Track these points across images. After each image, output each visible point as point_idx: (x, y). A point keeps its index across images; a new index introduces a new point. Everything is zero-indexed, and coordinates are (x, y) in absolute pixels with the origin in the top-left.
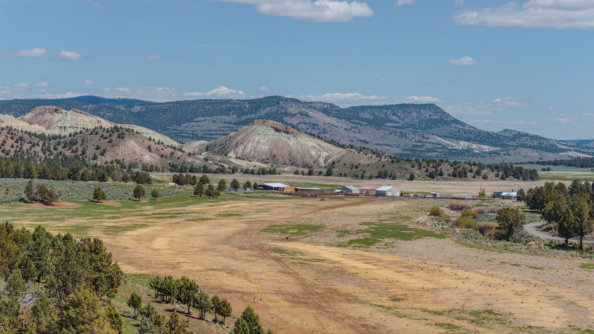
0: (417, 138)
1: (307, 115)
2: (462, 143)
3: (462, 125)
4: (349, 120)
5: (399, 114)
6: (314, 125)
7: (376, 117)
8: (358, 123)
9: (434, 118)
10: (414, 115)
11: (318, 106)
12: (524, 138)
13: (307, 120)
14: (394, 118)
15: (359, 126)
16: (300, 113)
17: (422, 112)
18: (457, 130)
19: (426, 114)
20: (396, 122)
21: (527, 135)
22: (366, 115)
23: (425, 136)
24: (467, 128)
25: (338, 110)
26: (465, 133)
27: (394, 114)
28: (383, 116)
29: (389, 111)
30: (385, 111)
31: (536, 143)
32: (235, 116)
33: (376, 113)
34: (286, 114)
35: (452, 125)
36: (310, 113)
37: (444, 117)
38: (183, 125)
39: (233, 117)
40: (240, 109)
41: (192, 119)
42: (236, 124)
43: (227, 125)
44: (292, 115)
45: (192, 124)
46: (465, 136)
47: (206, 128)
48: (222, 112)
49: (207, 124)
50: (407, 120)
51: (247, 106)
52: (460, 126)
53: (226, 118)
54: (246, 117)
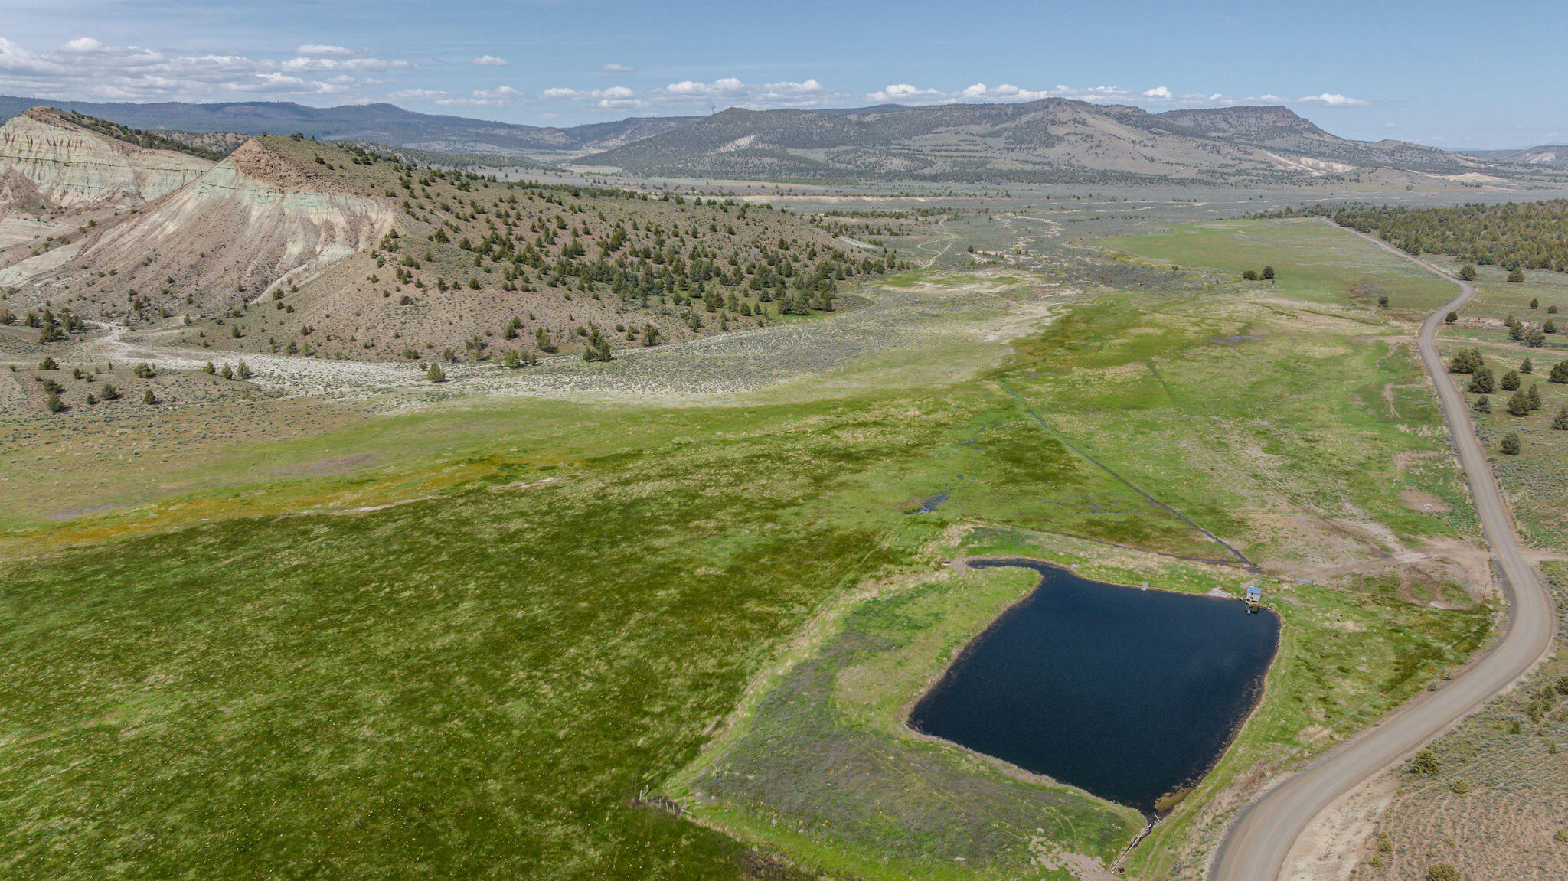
0: (1236, 153)
1: (1084, 123)
2: (1304, 160)
3: (1319, 135)
4: (1148, 128)
5: (1231, 121)
6: (1087, 136)
7: (1198, 125)
8: (1157, 133)
9: (1280, 124)
10: (1253, 121)
11: (1114, 111)
12: (1409, 152)
13: (1081, 129)
14: (1224, 126)
15: (1157, 136)
16: (1075, 121)
17: (1264, 117)
18: (1308, 141)
19: (1269, 119)
20: (1225, 131)
21: (1416, 148)
22: (1186, 122)
23: (1249, 150)
24: (1326, 138)
25: (1144, 115)
26: (1319, 145)
27: (1225, 120)
28: (1208, 122)
29: (1219, 116)
30: (1212, 117)
31: (1425, 159)
32: (989, 125)
33: (1200, 119)
34: (1053, 122)
35: (1306, 134)
36: (1090, 120)
37: (1294, 124)
38: (914, 138)
39: (986, 127)
40: (999, 115)
41: (929, 131)
42: (983, 136)
43: (971, 138)
44: (1062, 123)
45: (927, 136)
46: (1318, 149)
47: (940, 142)
48: (976, 120)
49: (947, 136)
50: (1241, 128)
51: (1010, 112)
52: (1315, 136)
53: (975, 128)
54: (1001, 126)
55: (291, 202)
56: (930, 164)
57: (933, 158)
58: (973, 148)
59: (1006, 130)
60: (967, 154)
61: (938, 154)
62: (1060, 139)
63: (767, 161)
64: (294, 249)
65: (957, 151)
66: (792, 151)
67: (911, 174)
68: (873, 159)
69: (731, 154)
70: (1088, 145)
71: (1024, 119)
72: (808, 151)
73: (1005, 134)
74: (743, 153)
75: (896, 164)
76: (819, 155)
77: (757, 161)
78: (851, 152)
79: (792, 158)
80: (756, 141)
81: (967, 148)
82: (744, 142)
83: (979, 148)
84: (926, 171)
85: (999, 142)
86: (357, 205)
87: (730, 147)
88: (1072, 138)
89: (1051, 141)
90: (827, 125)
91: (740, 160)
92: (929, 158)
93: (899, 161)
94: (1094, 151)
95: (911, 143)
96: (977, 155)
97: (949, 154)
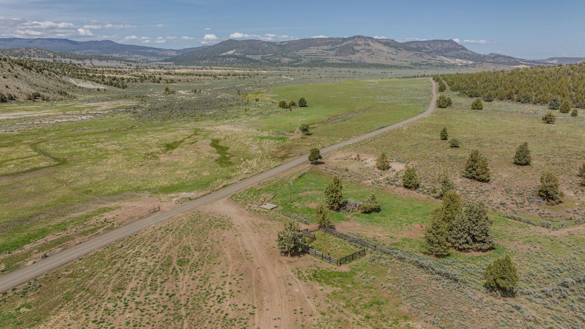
0: (429, 57)
1: (369, 45)
2: (457, 60)
3: (466, 51)
4: (396, 47)
5: (431, 45)
6: (369, 50)
7: (418, 47)
9: (450, 47)
10: (440, 45)
11: (383, 41)
12: (500, 58)
13: (367, 47)
14: (428, 47)
15: (399, 51)
16: (365, 44)
17: (444, 44)
18: (461, 53)
19: (446, 45)
20: (428, 49)
21: (505, 56)
22: (414, 46)
23: (434, 56)
24: (468, 52)
25: (396, 43)
26: (465, 55)
27: (429, 45)
28: (422, 46)
29: (426, 44)
30: (424, 44)
31: (506, 60)
33: (419, 45)
34: (356, 45)
35: (460, 51)
36: (371, 44)
37: (456, 47)
38: (299, 51)
39: (330, 47)
40: (336, 42)
41: (306, 48)
42: (328, 50)
43: (323, 51)
44: (360, 45)
45: (305, 50)
46: (464, 56)
47: (310, 53)
48: (325, 44)
49: (313, 50)
50: (435, 48)
51: (340, 41)
52: (464, 51)
53: (325, 47)
54: (335, 46)
56: (301, 61)
57: (303, 59)
58: (322, 55)
59: (337, 48)
60: (318, 57)
61: (307, 57)
62: (358, 51)
65: (314, 56)
66: (248, 56)
68: (277, 59)
70: (369, 54)
71: (345, 43)
72: (254, 56)
73: (336, 49)
75: (286, 60)
76: (258, 57)
77: (228, 59)
78: (270, 56)
79: (246, 58)
80: (235, 52)
81: (319, 55)
82: (231, 52)
83: (324, 55)
84: (297, 63)
85: (334, 52)
88: (363, 51)
89: (354, 52)
90: (266, 46)
93: (288, 59)
94: (371, 56)
95: (298, 53)
96: (322, 57)
97: (310, 57)
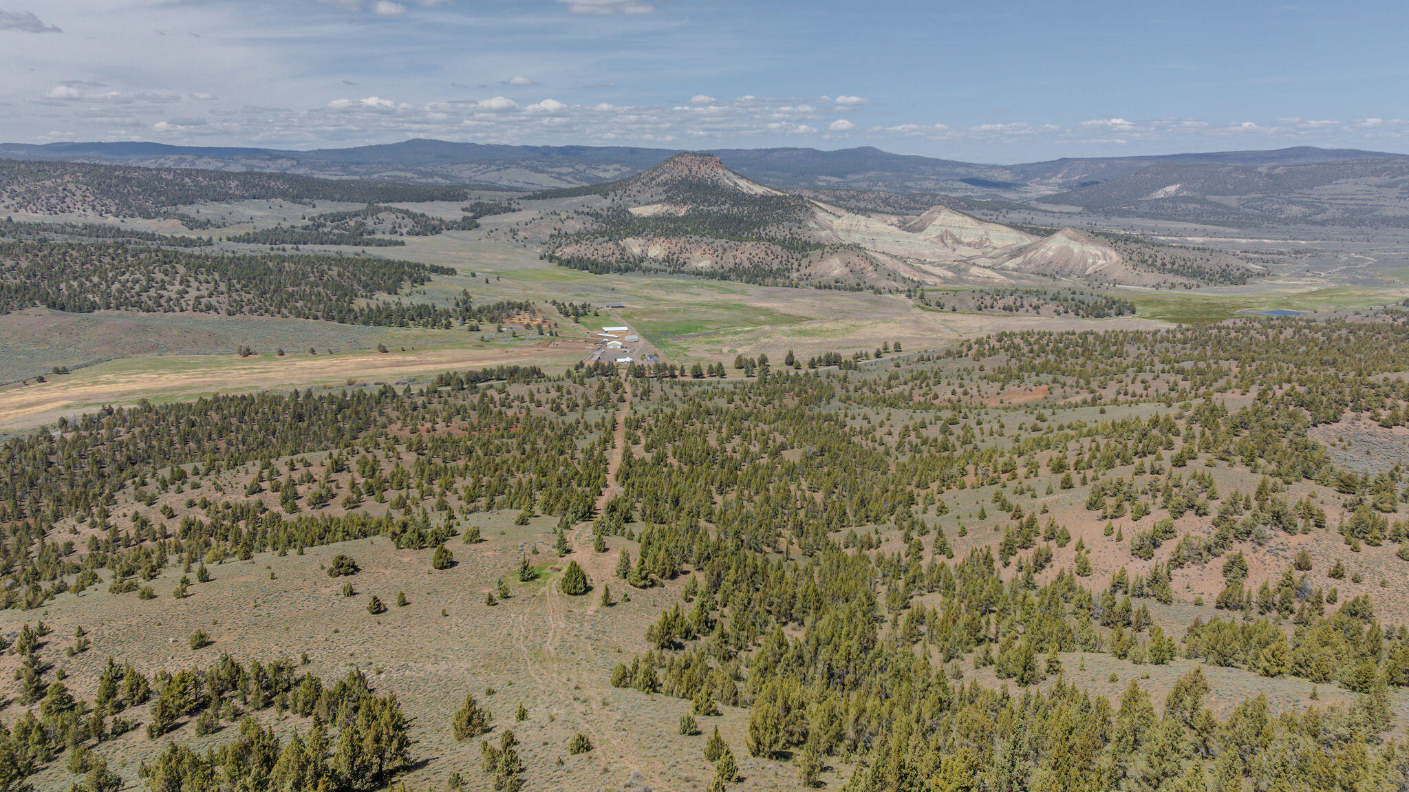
32: (1389, 178)
38: (1315, 188)
39: (1385, 178)
40: (1399, 169)
41: (1330, 182)
42: (1380, 186)
43: (1368, 188)
45: (1326, 187)
47: (1338, 192)
48: (1374, 174)
49: (1346, 187)
53: (1374, 180)
54: (1399, 178)
55: (1086, 248)
56: (1324, 210)
57: (1328, 206)
58: (1366, 197)
59: (1402, 182)
60: (1360, 202)
61: (1334, 202)
63: (1192, 206)
64: (1090, 261)
65: (1351, 199)
66: (1210, 198)
67: (1305, 220)
68: (1275, 207)
69: (1163, 200)
72: (1224, 198)
73: (1401, 185)
74: (1173, 199)
75: (1295, 210)
76: (1232, 201)
77: (1184, 206)
78: (1259, 199)
79: (1211, 203)
80: (1181, 188)
81: (1362, 197)
82: (1171, 189)
83: (1372, 197)
84: (1319, 217)
85: (1394, 192)
86: (1104, 249)
87: (1160, 194)
90: (1241, 176)
91: (1171, 205)
92: (1325, 206)
93: (1298, 208)
95: (1312, 192)
96: (1369, 203)
97: (1344, 202)
